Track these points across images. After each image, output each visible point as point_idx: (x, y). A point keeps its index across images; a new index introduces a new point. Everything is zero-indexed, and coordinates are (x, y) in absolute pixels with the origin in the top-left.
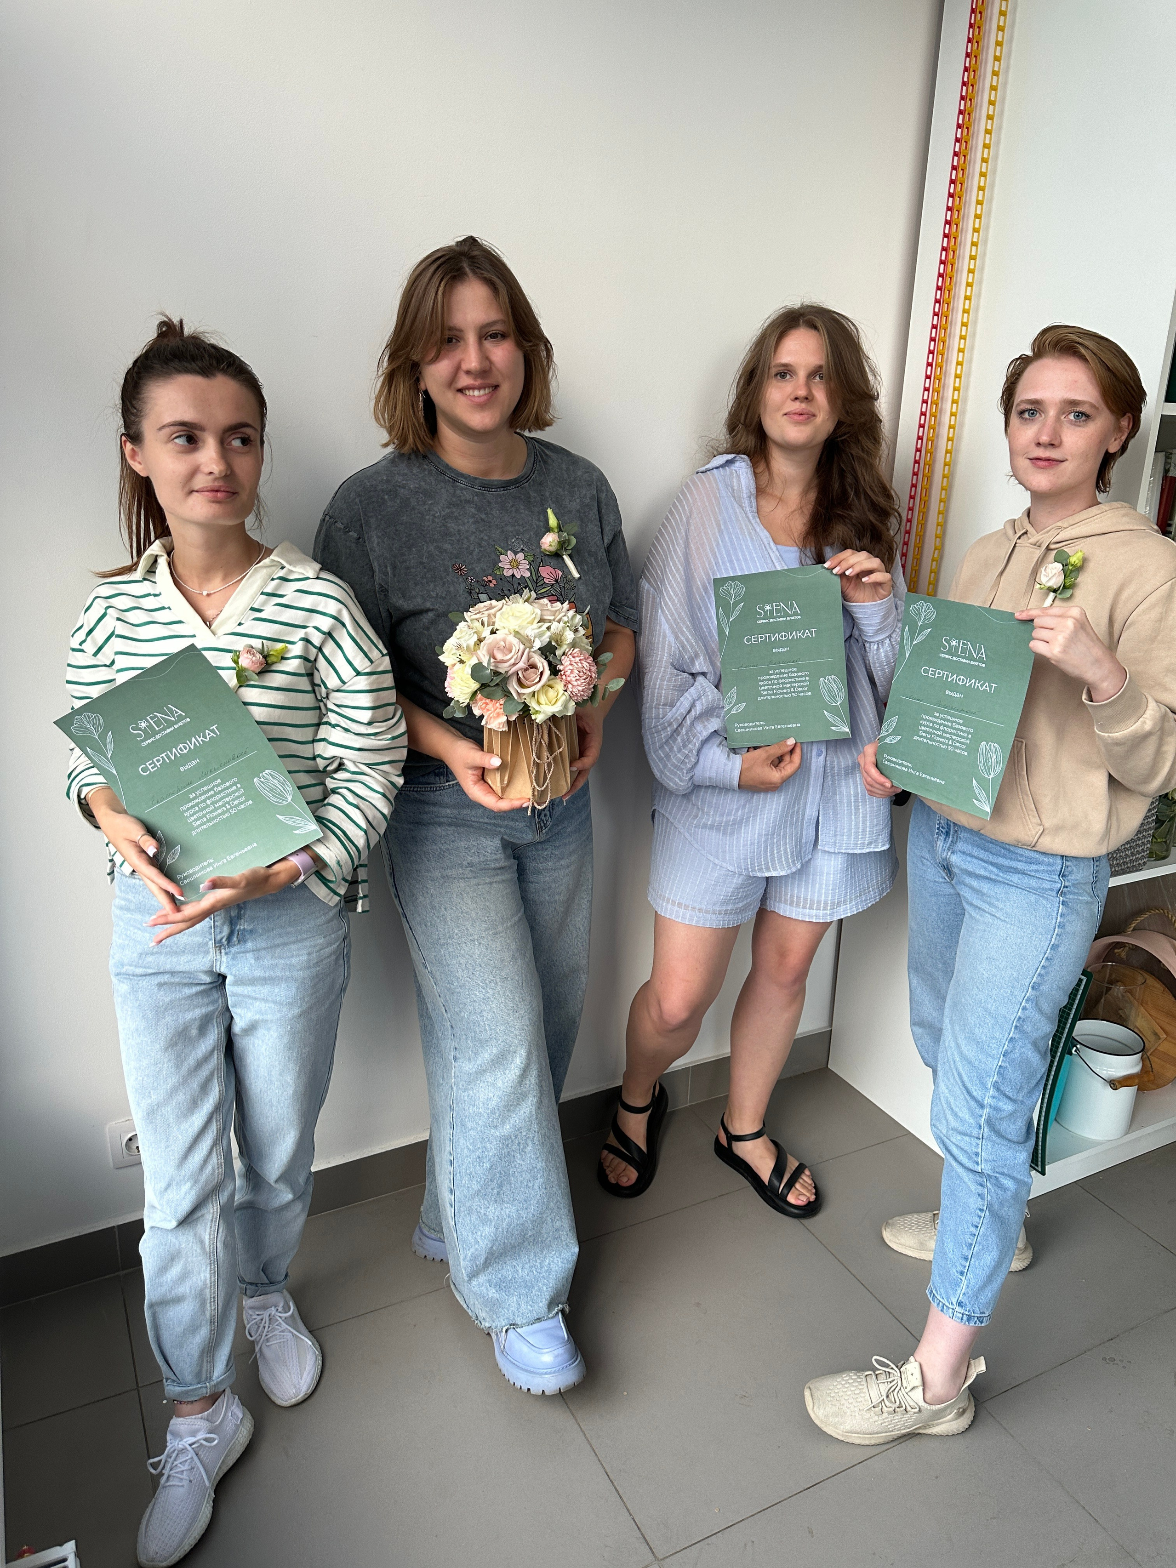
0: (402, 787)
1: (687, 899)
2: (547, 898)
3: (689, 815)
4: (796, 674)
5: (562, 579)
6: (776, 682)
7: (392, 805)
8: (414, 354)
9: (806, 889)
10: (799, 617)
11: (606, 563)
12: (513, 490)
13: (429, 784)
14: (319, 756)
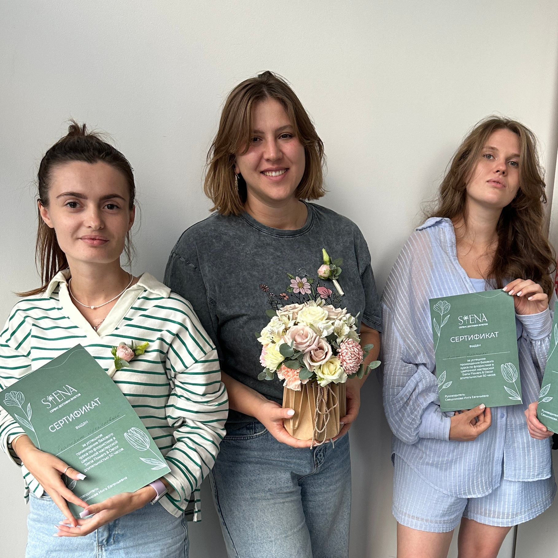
0: (225, 437)
1: (418, 513)
2: (321, 512)
3: (417, 457)
4: (485, 362)
5: (332, 296)
6: (472, 367)
7: (218, 450)
8: (231, 149)
9: (495, 505)
10: (487, 324)
11: (360, 286)
12: (298, 237)
13: (243, 435)
14: (169, 416)
